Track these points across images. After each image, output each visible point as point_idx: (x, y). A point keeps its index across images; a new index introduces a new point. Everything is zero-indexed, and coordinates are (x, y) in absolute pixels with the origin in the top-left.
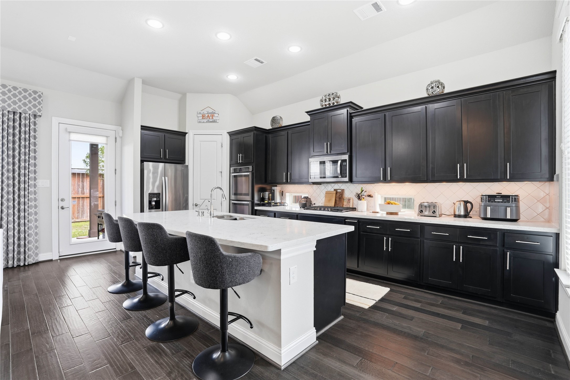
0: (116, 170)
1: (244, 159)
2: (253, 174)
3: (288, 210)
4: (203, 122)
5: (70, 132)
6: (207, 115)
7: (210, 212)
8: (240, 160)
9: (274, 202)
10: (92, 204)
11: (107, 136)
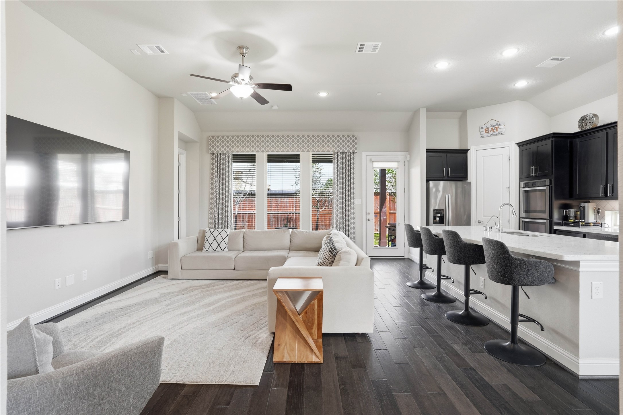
0: (405, 189)
1: (539, 172)
2: (551, 188)
3: (610, 232)
4: (487, 136)
5: (373, 162)
6: (490, 129)
7: (499, 228)
8: (532, 173)
9: (584, 222)
10: (382, 219)
11: (398, 162)
